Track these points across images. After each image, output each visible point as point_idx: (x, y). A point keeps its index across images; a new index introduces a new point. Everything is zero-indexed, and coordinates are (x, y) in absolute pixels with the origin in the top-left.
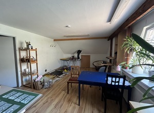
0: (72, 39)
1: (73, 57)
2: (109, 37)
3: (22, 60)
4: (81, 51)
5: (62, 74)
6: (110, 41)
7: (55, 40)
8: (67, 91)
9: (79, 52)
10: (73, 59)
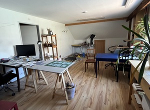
0: (85, 23)
1: (85, 42)
2: (128, 17)
3: (46, 46)
4: (95, 35)
5: (76, 59)
6: (129, 22)
7: (66, 25)
8: (85, 70)
9: (92, 36)
10: (85, 45)
